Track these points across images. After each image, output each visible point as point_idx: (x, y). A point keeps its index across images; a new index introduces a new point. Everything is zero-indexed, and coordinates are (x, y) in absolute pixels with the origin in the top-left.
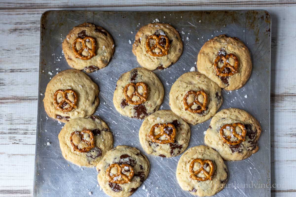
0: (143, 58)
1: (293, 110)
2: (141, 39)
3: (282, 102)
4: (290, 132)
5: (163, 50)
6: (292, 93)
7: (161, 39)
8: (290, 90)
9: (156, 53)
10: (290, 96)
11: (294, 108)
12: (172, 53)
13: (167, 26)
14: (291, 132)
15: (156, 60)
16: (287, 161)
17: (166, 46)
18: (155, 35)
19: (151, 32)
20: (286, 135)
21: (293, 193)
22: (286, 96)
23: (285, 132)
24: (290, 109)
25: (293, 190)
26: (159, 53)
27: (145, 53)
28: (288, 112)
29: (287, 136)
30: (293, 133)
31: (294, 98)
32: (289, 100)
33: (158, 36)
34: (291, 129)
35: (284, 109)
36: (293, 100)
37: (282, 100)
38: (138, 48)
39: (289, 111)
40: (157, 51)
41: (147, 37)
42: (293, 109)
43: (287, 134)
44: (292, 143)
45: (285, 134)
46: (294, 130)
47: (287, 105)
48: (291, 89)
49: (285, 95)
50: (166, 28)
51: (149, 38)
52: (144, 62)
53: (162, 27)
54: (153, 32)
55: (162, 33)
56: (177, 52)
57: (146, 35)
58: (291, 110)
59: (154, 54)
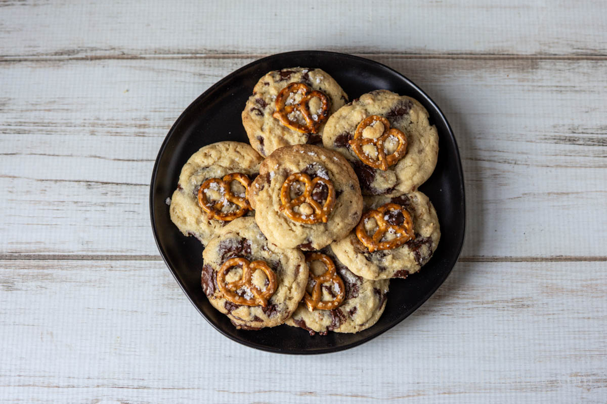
0: (271, 218)
1: (558, 89)
2: (272, 174)
3: (534, 70)
4: (553, 134)
5: (318, 212)
6: (553, 53)
7: (317, 185)
8: (550, 47)
9: (300, 215)
10: (550, 59)
11: (558, 84)
12: (337, 220)
13: (336, 159)
14: (556, 134)
15: (298, 230)
16: (549, 194)
17: (326, 203)
18: (305, 172)
19: (298, 165)
20: (546, 139)
21: (563, 263)
22: (541, 59)
23: (543, 134)
24: (552, 86)
25: (564, 257)
26: (308, 216)
27: (276, 207)
28: (548, 91)
29: (546, 141)
30: (560, 136)
31: (558, 64)
32: (548, 67)
33: (312, 176)
34: (554, 127)
35: (540, 86)
36: (557, 67)
37: (535, 67)
38: (263, 194)
39: (549, 89)
40: (304, 210)
41: (286, 174)
42: (557, 87)
43: (547, 137)
44: (558, 157)
45: (543, 137)
46: (561, 129)
47: (544, 78)
48: (552, 45)
49: (539, 56)
50: (333, 162)
51: (291, 177)
52: (271, 227)
53: (323, 158)
54: (303, 166)
55: (321, 173)
56: (349, 220)
57: (285, 170)
58: (555, 89)
59: (297, 215)
